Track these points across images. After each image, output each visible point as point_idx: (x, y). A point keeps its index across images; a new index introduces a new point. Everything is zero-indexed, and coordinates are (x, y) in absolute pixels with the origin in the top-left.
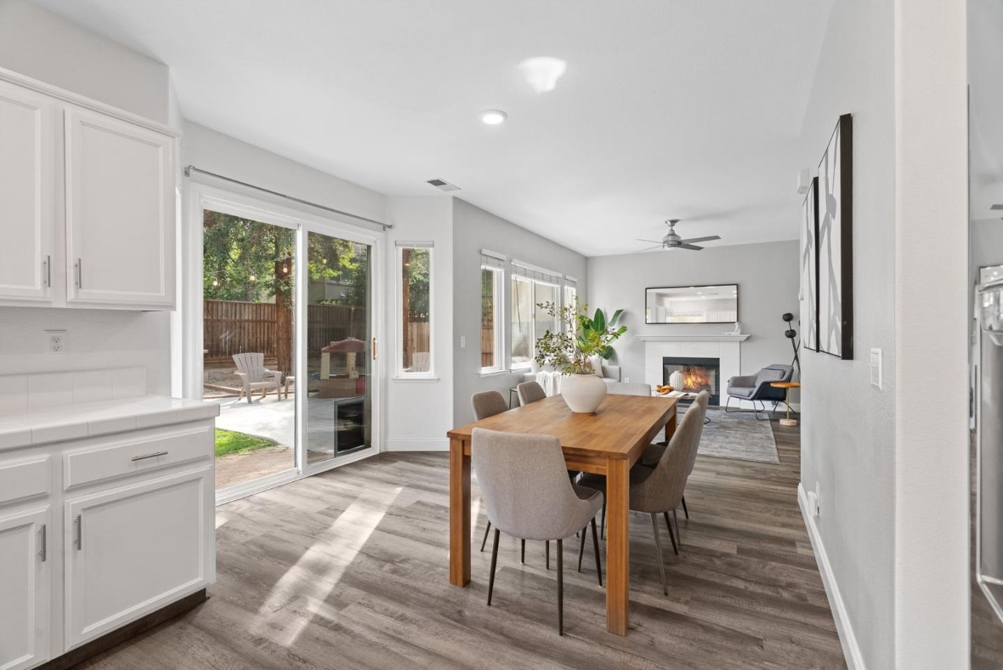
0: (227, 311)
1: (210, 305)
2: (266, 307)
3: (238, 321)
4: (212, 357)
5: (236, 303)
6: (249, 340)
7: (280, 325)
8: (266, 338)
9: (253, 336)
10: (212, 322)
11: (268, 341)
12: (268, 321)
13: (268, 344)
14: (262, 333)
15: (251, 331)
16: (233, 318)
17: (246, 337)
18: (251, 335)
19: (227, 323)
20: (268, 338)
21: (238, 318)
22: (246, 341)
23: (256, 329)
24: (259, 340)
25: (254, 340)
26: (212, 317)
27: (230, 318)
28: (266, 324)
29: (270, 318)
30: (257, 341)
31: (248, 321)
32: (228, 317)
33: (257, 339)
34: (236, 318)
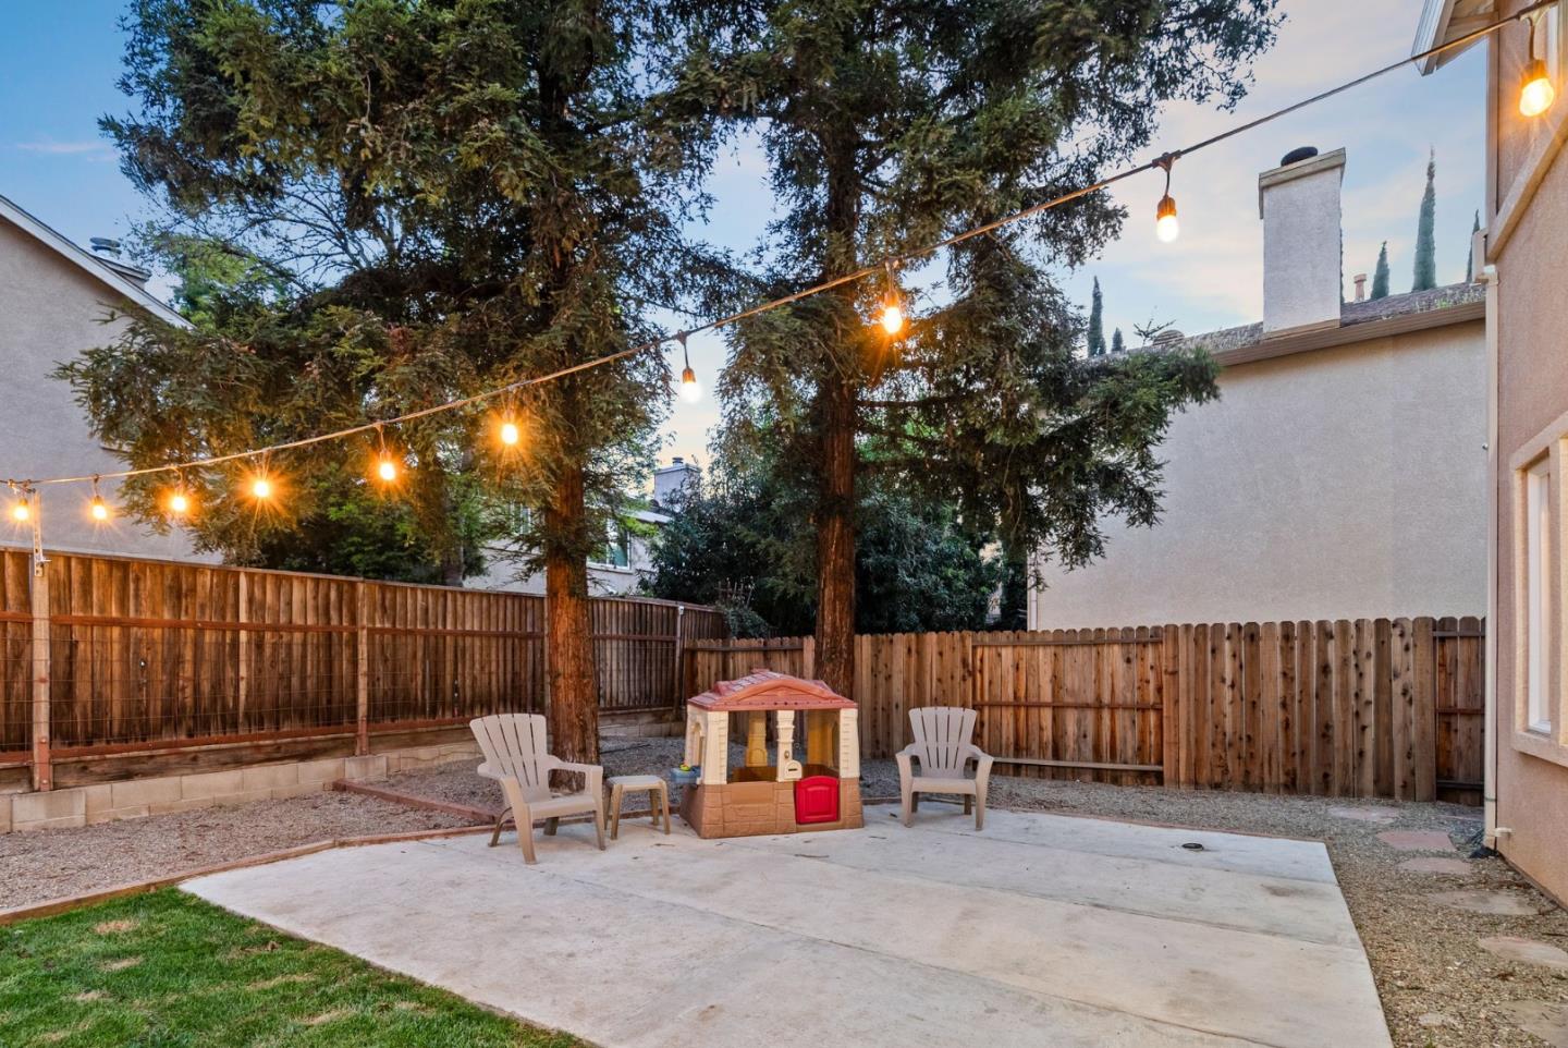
0: (427, 610)
1: (388, 596)
2: (509, 602)
3: (450, 633)
4: (393, 720)
5: (446, 591)
6: (474, 679)
7: (560, 640)
8: (509, 677)
9: (482, 668)
10: (394, 637)
11: (513, 681)
12: (513, 636)
13: (513, 688)
14: (501, 663)
15: (477, 657)
16: (440, 627)
17: (467, 670)
18: (477, 666)
19: (426, 637)
20: (514, 674)
21: (449, 627)
22: (468, 682)
23: (489, 655)
24: (494, 678)
25: (485, 678)
26: (394, 623)
27: (432, 627)
28: (509, 642)
29: (516, 629)
30: (490, 683)
31: (472, 634)
32: (427, 624)
33: (490, 673)
34: (445, 626)
